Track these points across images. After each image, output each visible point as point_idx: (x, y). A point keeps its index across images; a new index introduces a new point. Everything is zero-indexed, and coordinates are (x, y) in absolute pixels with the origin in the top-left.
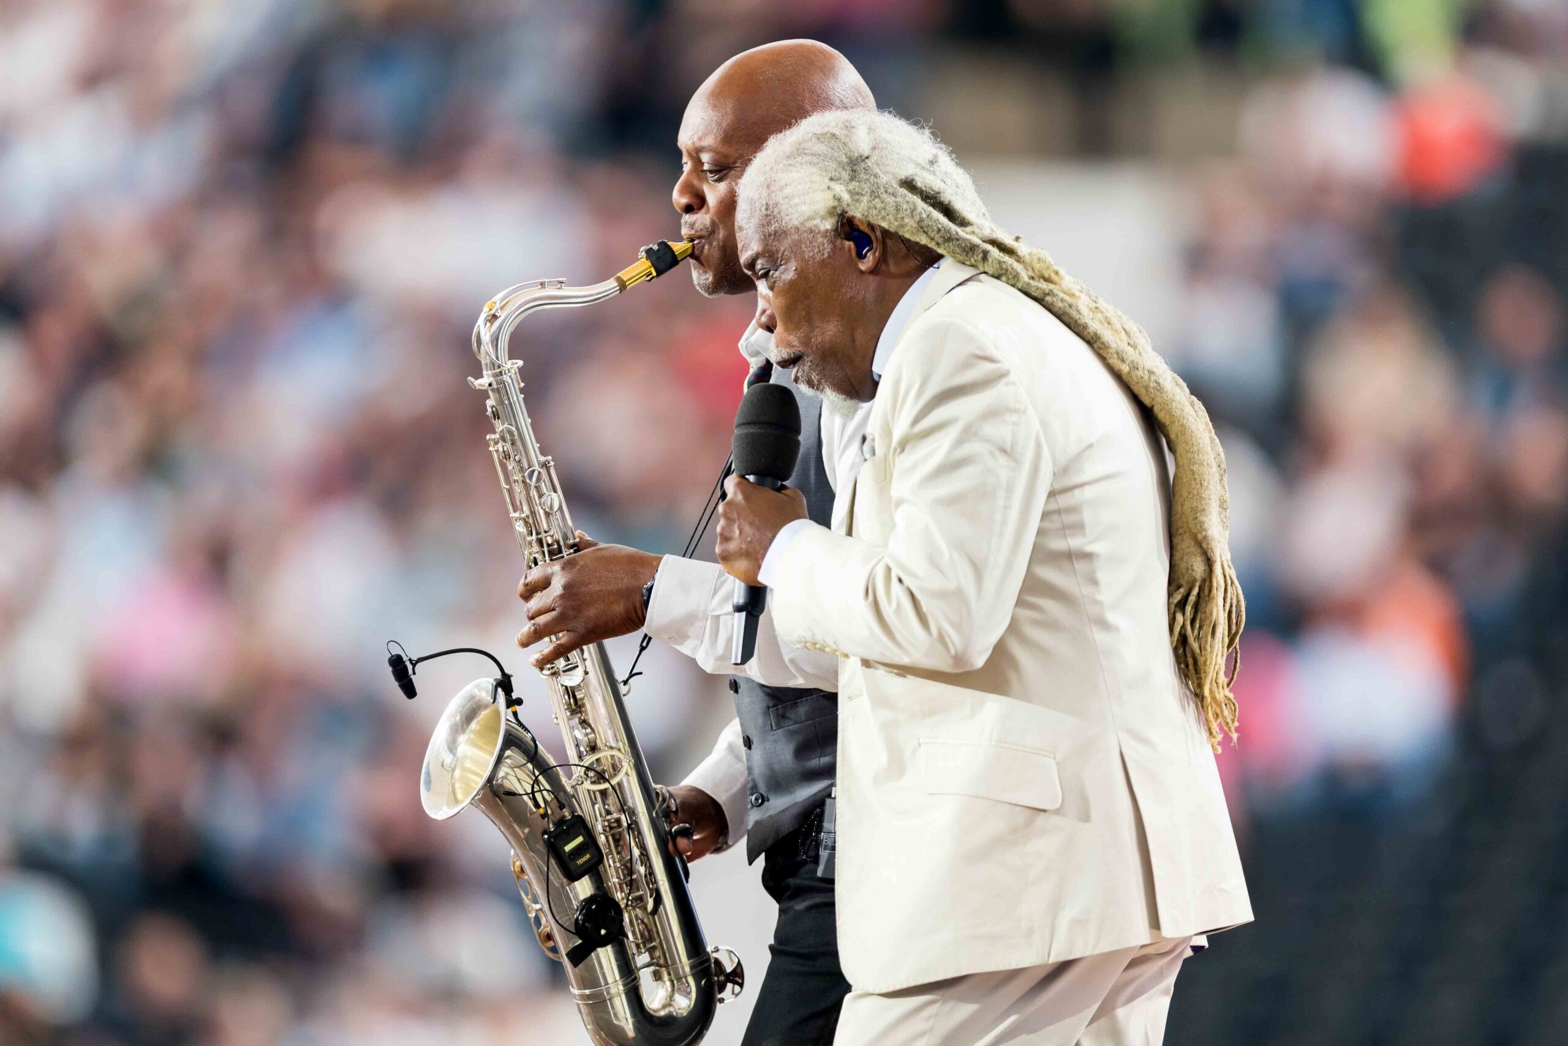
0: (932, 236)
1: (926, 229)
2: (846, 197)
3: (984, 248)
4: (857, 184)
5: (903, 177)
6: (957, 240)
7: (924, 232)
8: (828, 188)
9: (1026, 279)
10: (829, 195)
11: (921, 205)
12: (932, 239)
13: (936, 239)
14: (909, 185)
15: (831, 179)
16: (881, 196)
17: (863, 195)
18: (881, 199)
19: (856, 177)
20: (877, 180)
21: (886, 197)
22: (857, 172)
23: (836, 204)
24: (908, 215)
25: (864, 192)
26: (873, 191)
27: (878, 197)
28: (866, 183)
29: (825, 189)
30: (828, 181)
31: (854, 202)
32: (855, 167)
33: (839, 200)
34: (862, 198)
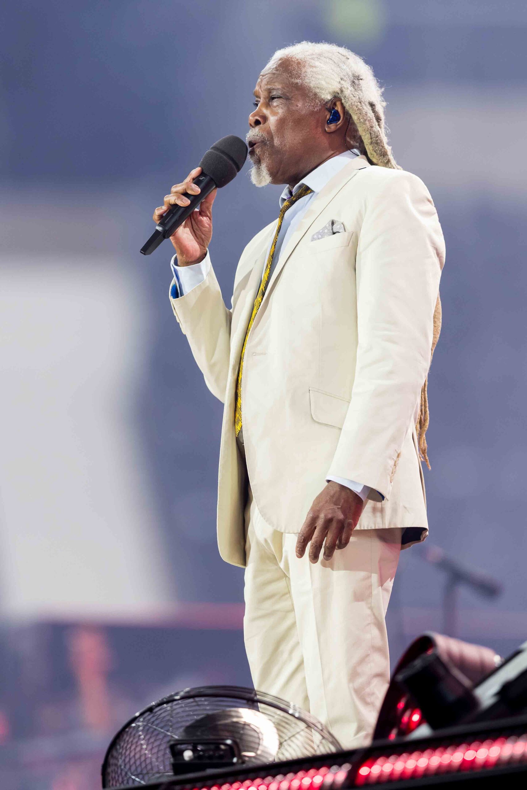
2: (347, 92)
4: (353, 89)
5: (371, 101)
10: (339, 86)
14: (372, 105)
15: (342, 79)
16: (362, 103)
17: (354, 97)
18: (361, 104)
19: (353, 86)
20: (362, 94)
21: (363, 105)
22: (355, 83)
23: (339, 92)
24: (369, 120)
25: (355, 95)
26: (359, 98)
27: (360, 103)
28: (357, 92)
29: (338, 82)
30: (340, 79)
31: (349, 97)
32: (354, 80)
33: (342, 91)
34: (353, 98)
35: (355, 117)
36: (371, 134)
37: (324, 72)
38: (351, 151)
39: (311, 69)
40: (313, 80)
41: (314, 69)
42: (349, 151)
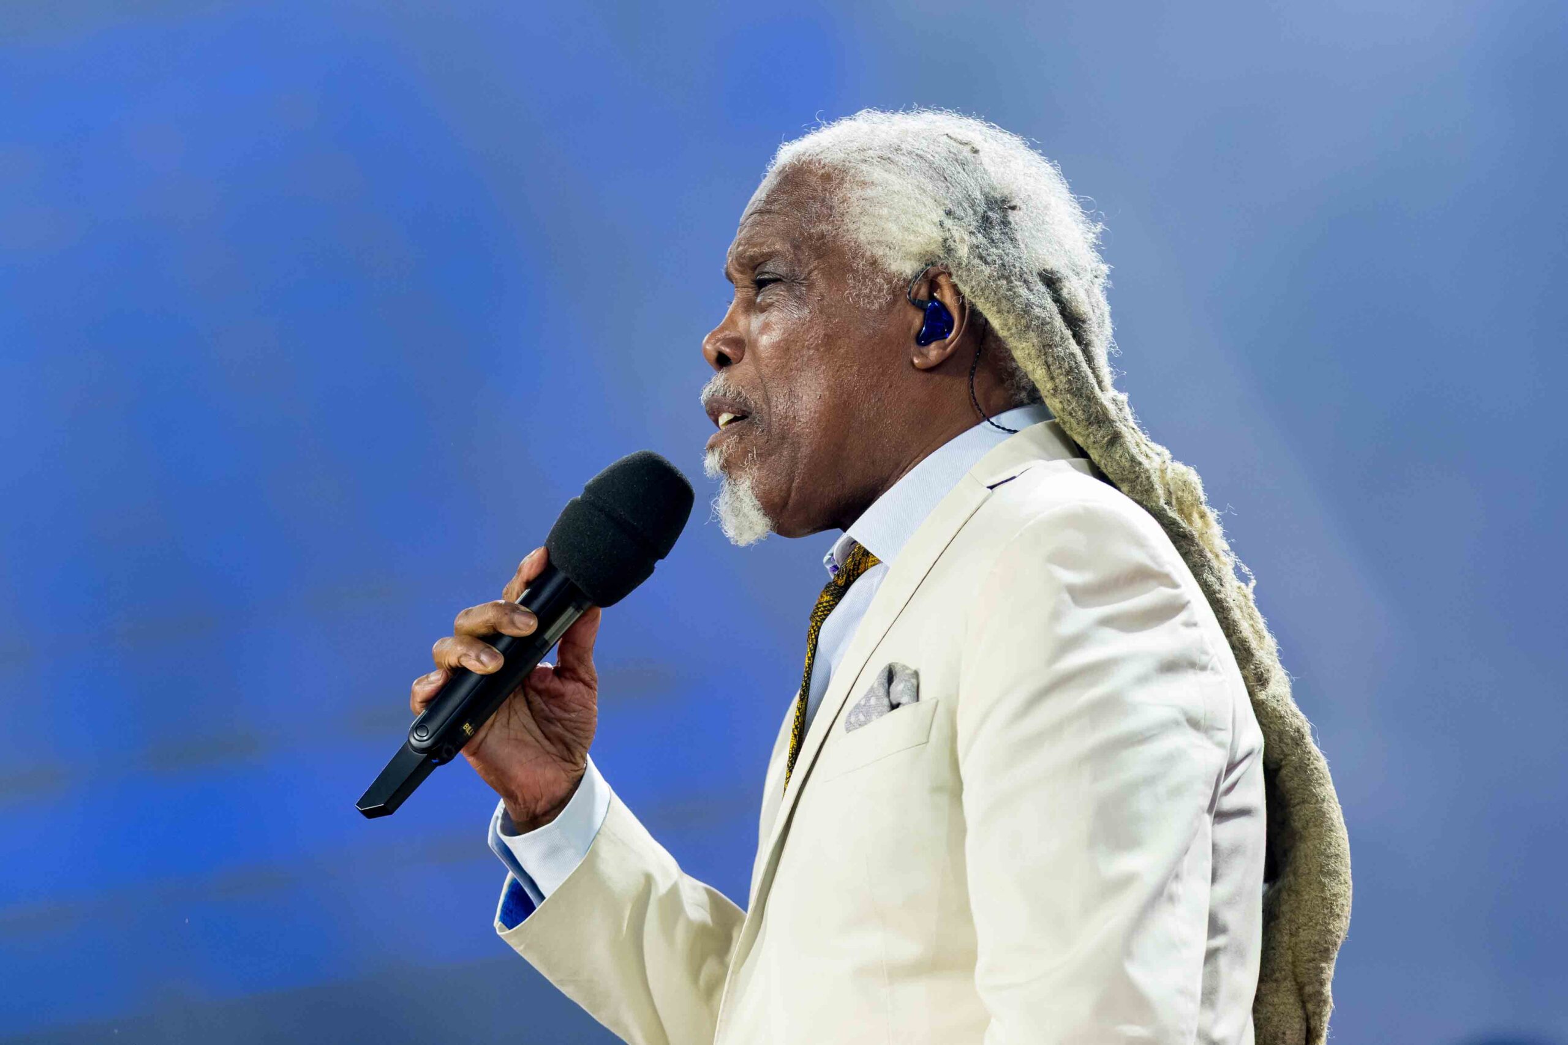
0: (1055, 375)
1: (1050, 360)
2: (963, 251)
3: (1119, 430)
4: (984, 241)
5: (1048, 267)
6: (1089, 399)
7: (1046, 362)
8: (941, 224)
9: (1162, 502)
10: (937, 235)
11: (1059, 322)
12: (1052, 378)
13: (1057, 381)
14: (1051, 281)
15: (949, 213)
16: (1013, 278)
17: (986, 263)
18: (1010, 282)
19: (985, 230)
20: (1012, 251)
21: (1018, 283)
22: (991, 223)
23: (941, 253)
24: (1038, 327)
25: (989, 259)
26: (1003, 265)
27: (1007, 278)
28: (997, 247)
29: (935, 224)
30: (943, 213)
31: (969, 266)
32: (990, 214)
33: (949, 251)
34: (984, 267)
35: (995, 322)
36: (1049, 367)
37: (896, 198)
38: (992, 424)
39: (859, 192)
40: (865, 224)
41: (869, 192)
42: (986, 423)
